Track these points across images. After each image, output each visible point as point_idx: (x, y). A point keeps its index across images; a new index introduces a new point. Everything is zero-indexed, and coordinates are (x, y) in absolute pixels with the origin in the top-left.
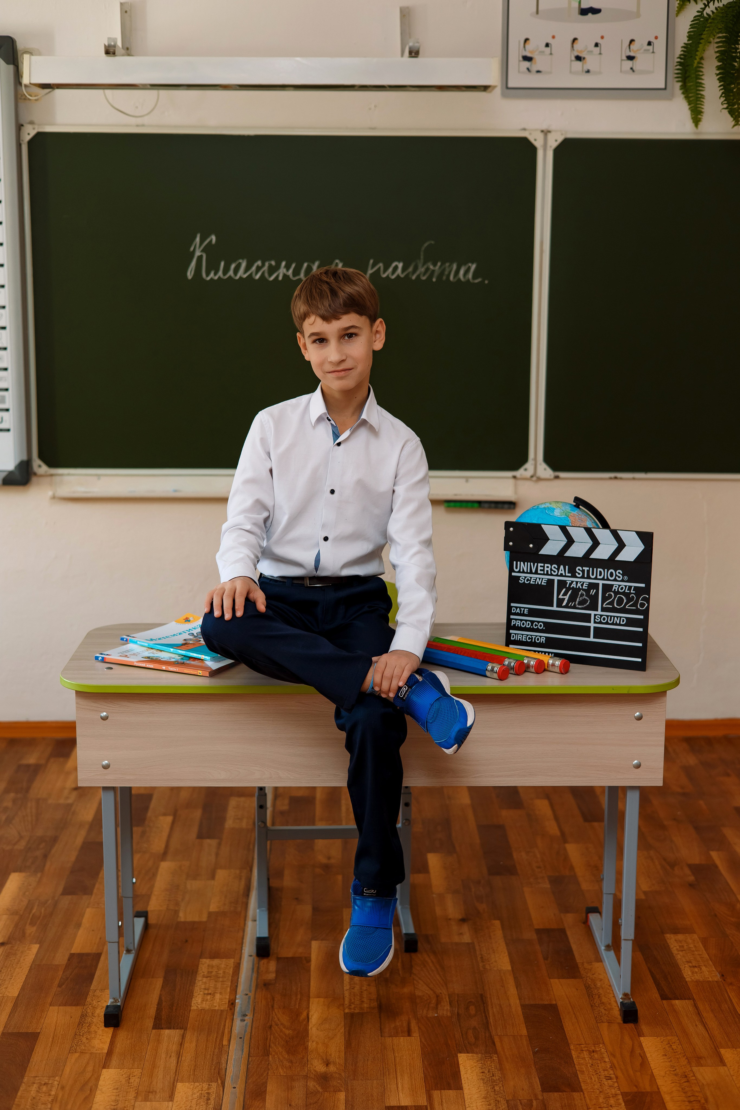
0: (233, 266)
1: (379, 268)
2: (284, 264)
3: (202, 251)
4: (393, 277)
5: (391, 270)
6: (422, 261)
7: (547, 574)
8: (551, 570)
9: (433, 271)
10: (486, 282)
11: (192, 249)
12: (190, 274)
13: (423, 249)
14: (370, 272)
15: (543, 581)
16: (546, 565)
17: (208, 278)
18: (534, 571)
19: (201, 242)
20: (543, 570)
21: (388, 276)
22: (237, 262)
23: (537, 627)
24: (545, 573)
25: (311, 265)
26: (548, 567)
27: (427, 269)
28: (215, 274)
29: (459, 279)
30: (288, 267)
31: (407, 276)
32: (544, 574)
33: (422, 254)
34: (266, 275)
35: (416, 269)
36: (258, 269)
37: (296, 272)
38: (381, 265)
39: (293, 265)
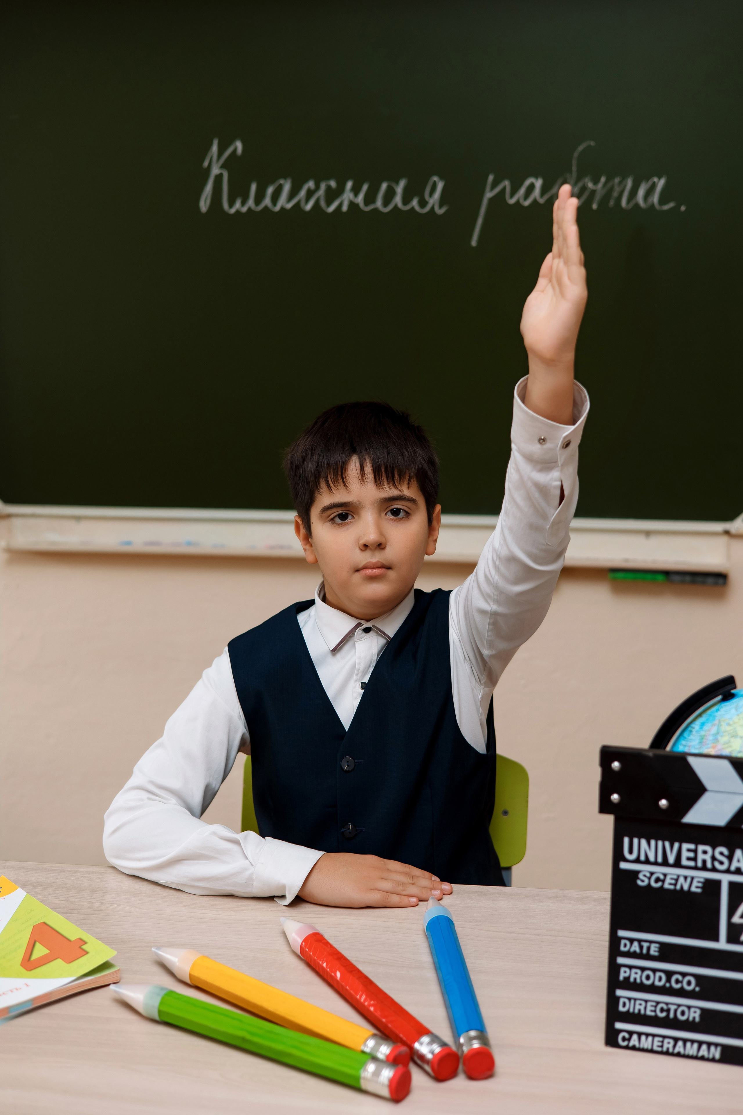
0: (271, 190)
1: (504, 189)
2: (349, 184)
3: (223, 167)
4: (527, 203)
5: (522, 191)
6: (574, 175)
7: (704, 868)
8: (714, 858)
9: (593, 193)
10: (683, 208)
11: (206, 164)
12: (204, 205)
13: (576, 154)
14: (489, 195)
15: (695, 884)
16: (701, 848)
17: (233, 211)
18: (671, 859)
19: (220, 153)
20: (695, 859)
21: (518, 202)
22: (277, 184)
23: (678, 986)
24: (700, 864)
25: (393, 185)
26: (705, 852)
27: (585, 189)
28: (244, 203)
29: (637, 205)
30: (356, 190)
31: (549, 201)
32: (696, 868)
33: (575, 162)
34: (323, 203)
36: (310, 194)
37: (370, 199)
38: (507, 183)
39: (365, 187)
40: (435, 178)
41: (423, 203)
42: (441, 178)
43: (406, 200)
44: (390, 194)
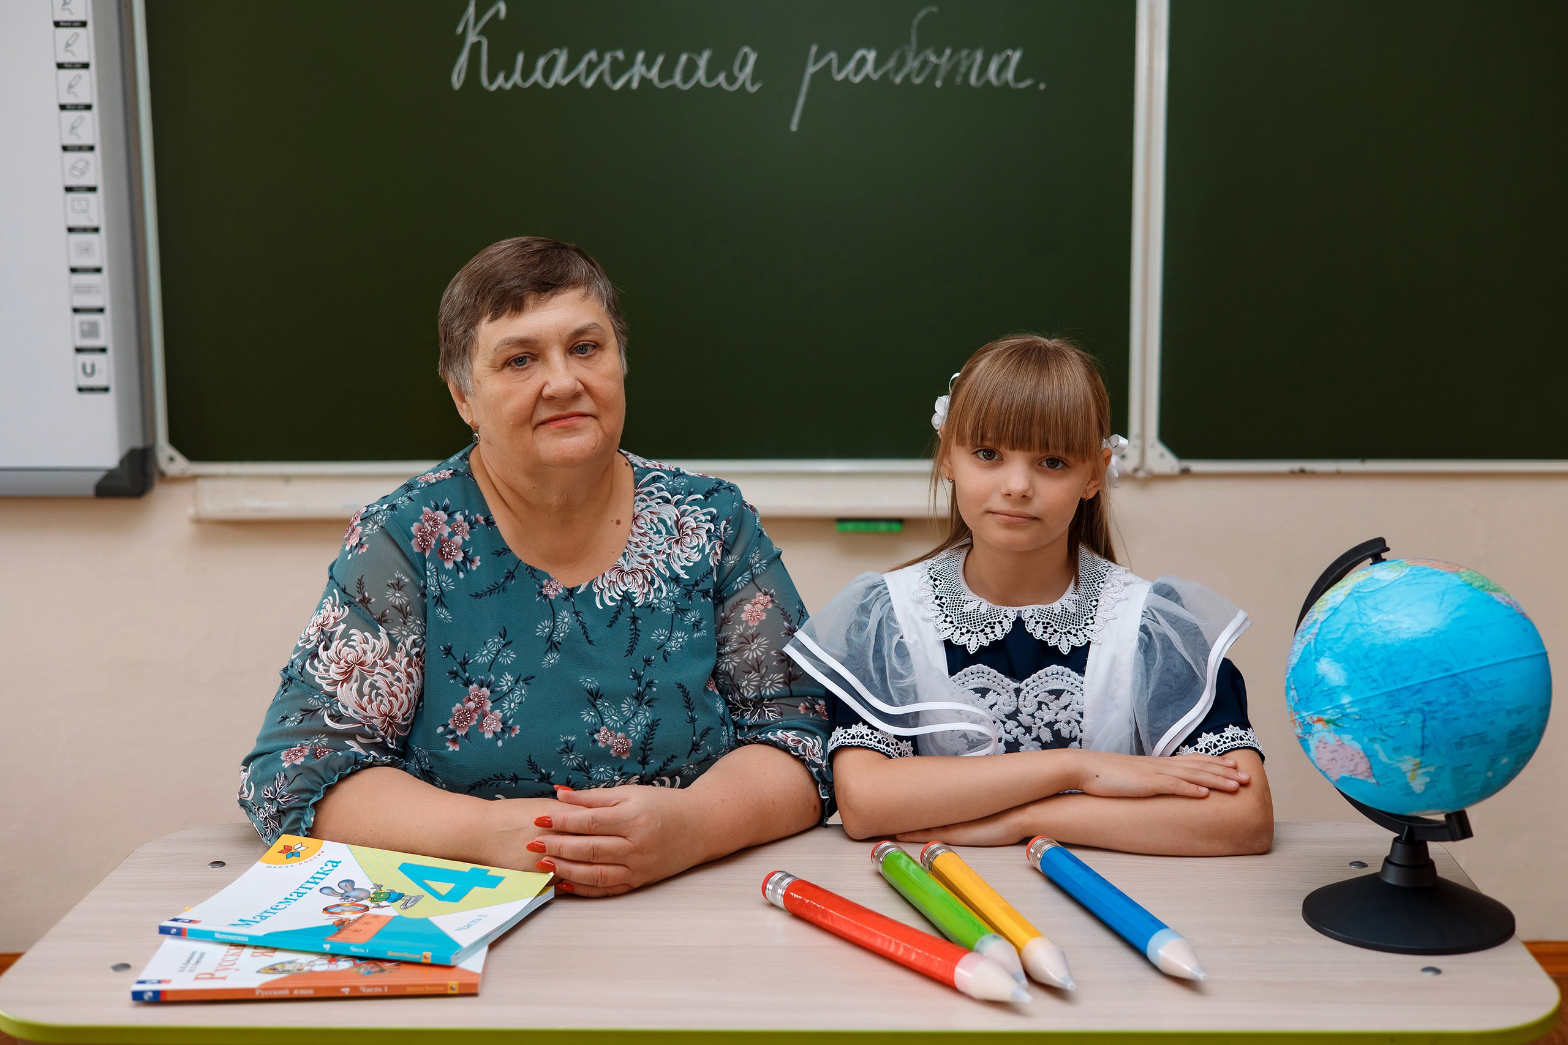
0: (541, 62)
1: (829, 64)
2: (641, 56)
3: (481, 33)
4: (857, 80)
5: (852, 65)
6: (914, 46)
9: (936, 67)
10: (1042, 86)
11: (460, 30)
12: (457, 80)
13: (916, 22)
14: (811, 69)
17: (494, 87)
19: (478, 17)
21: (847, 78)
22: (550, 55)
25: (695, 57)
27: (925, 63)
28: (507, 79)
29: (988, 82)
30: (648, 64)
31: (885, 76)
33: (914, 32)
34: (607, 79)
35: (901, 63)
36: (591, 67)
37: (666, 73)
38: (833, 56)
39: (660, 59)
40: (746, 49)
41: (731, 79)
42: (754, 49)
43: (711, 75)
44: (690, 69)
